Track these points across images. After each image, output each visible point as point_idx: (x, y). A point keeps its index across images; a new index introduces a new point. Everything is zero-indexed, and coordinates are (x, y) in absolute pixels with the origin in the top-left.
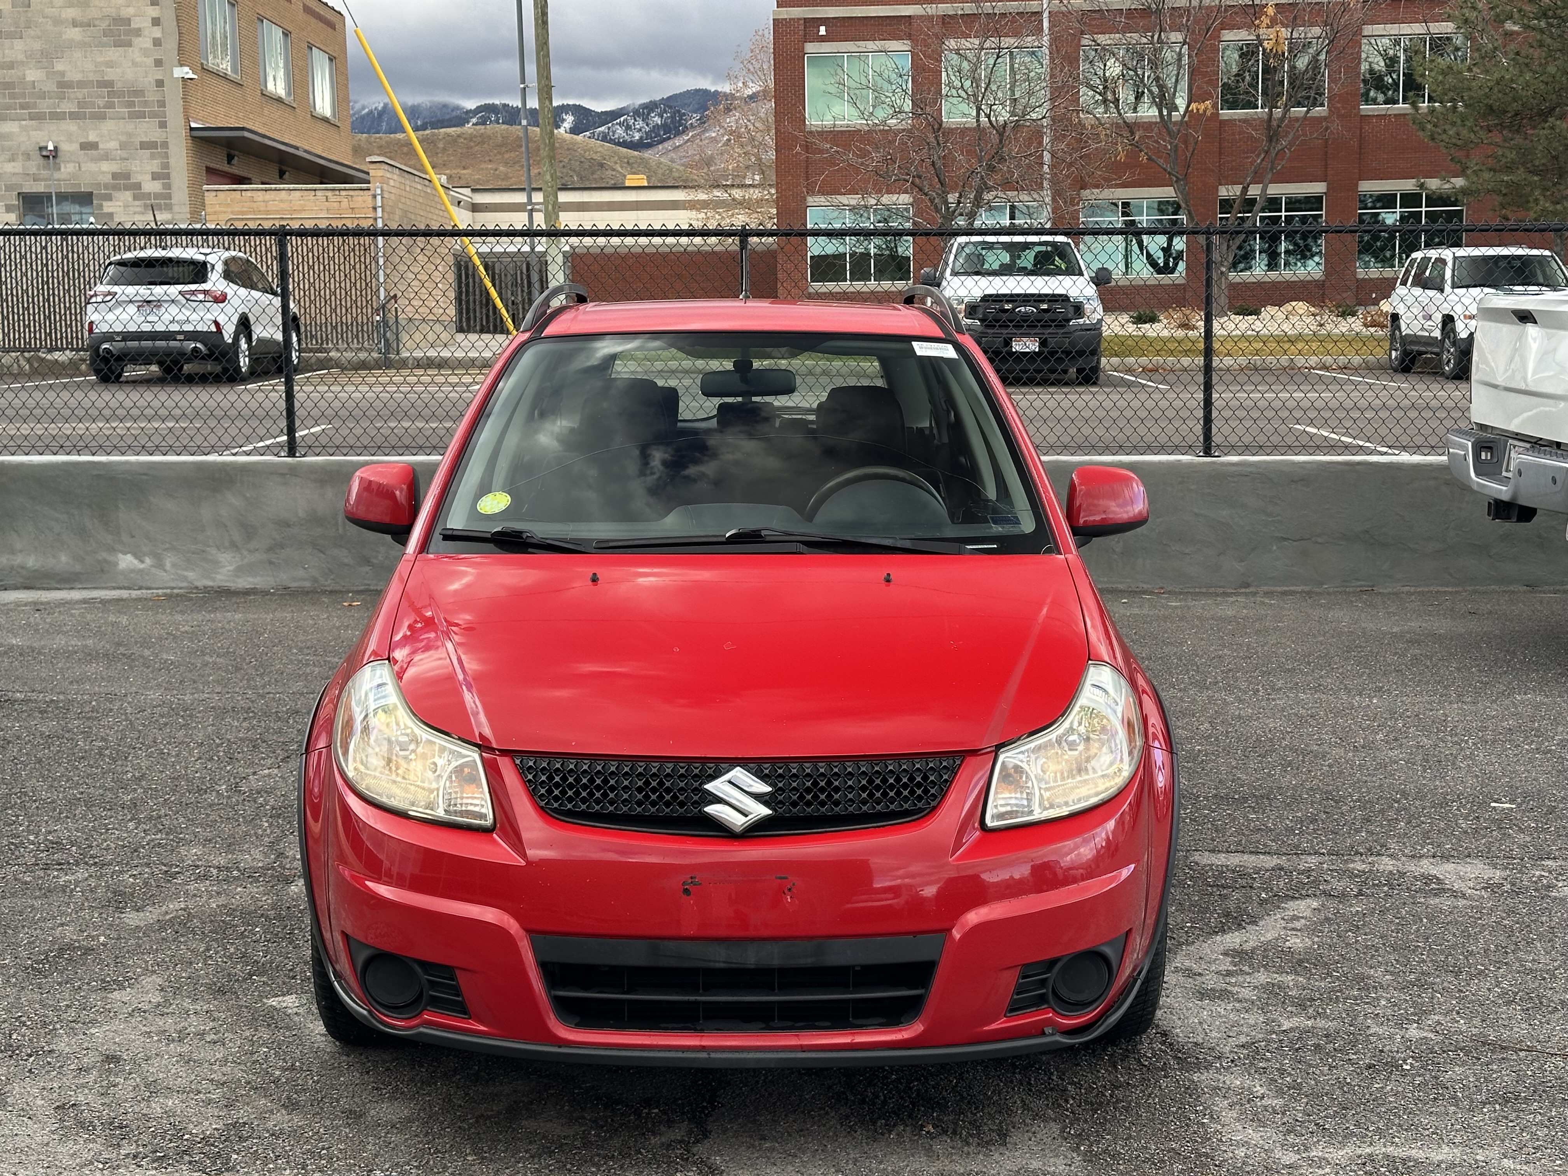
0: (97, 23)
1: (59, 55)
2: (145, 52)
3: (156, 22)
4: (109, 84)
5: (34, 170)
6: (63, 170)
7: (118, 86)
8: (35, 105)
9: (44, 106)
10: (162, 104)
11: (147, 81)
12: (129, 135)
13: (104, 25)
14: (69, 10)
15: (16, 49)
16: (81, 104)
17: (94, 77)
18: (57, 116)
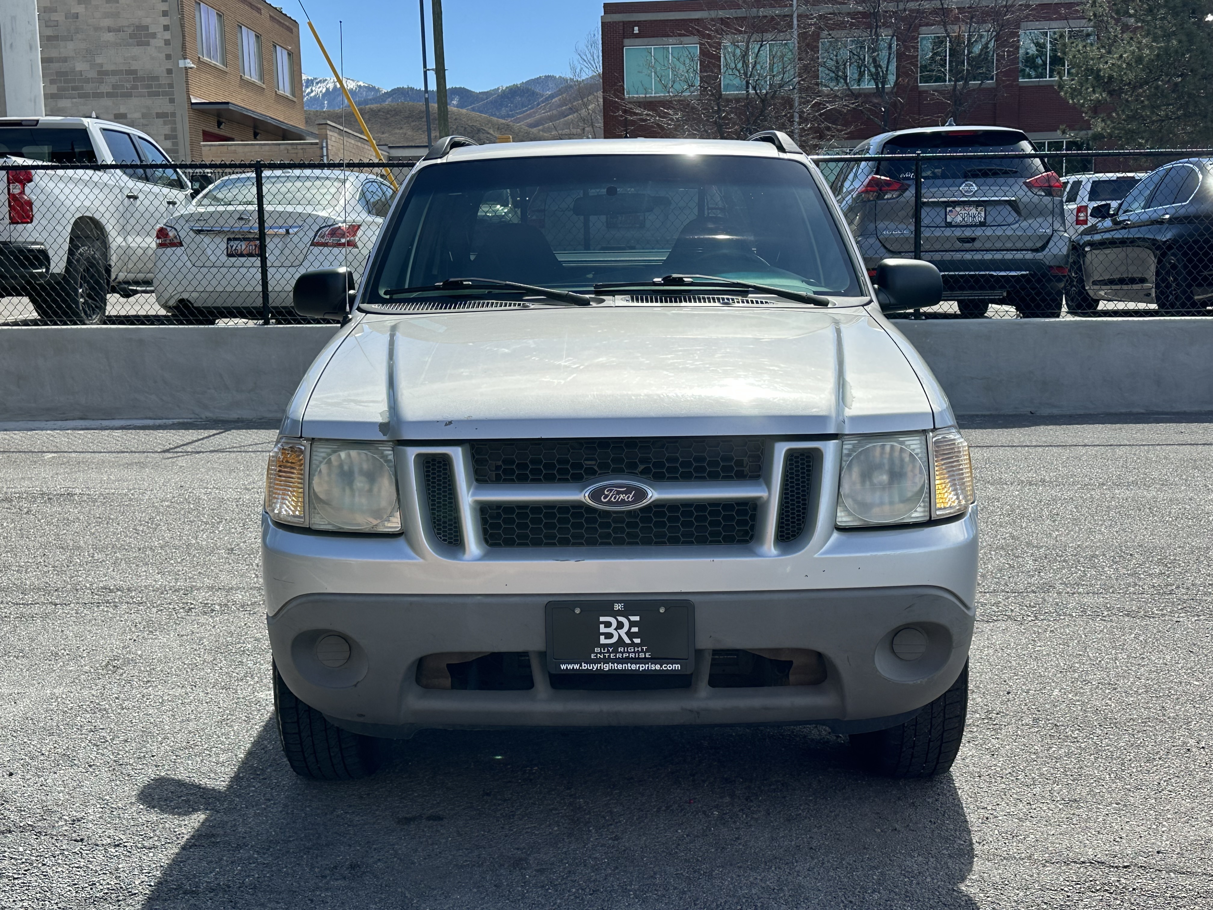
0: (125, 29)
1: (99, 52)
2: (159, 49)
3: (166, 28)
4: (134, 72)
7: (140, 74)
8: (82, 88)
9: (89, 88)
10: (171, 86)
11: (160, 70)
12: (149, 108)
13: (130, 30)
14: (105, 20)
15: (68, 49)
16: (114, 87)
17: (124, 68)
18: (98, 95)
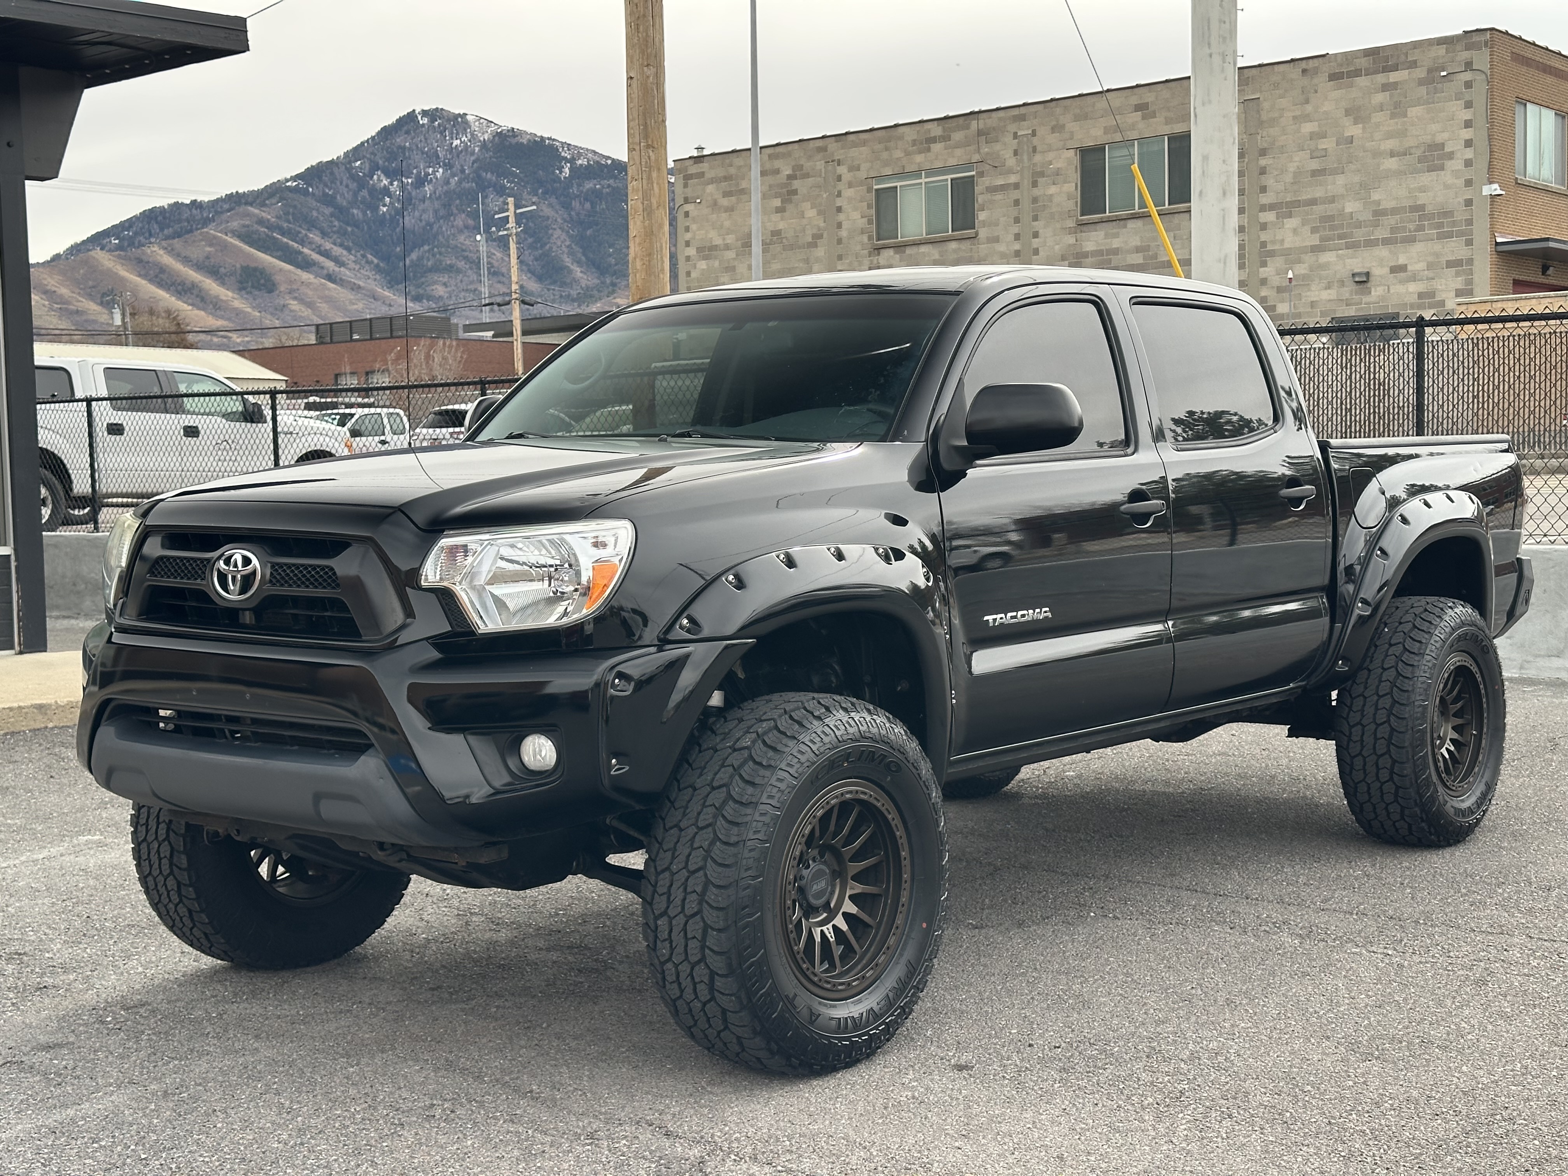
0: (1413, 151)
1: (1376, 186)
2: (1456, 174)
3: (1468, 143)
4: (1422, 207)
5: (1347, 296)
6: (1373, 293)
7: (1429, 209)
8: (1351, 235)
9: (1359, 235)
10: (1470, 222)
11: (1456, 202)
12: (1437, 255)
13: (1418, 153)
14: (1388, 142)
15: (1338, 184)
16: (1393, 230)
17: (1407, 203)
18: (1371, 243)
